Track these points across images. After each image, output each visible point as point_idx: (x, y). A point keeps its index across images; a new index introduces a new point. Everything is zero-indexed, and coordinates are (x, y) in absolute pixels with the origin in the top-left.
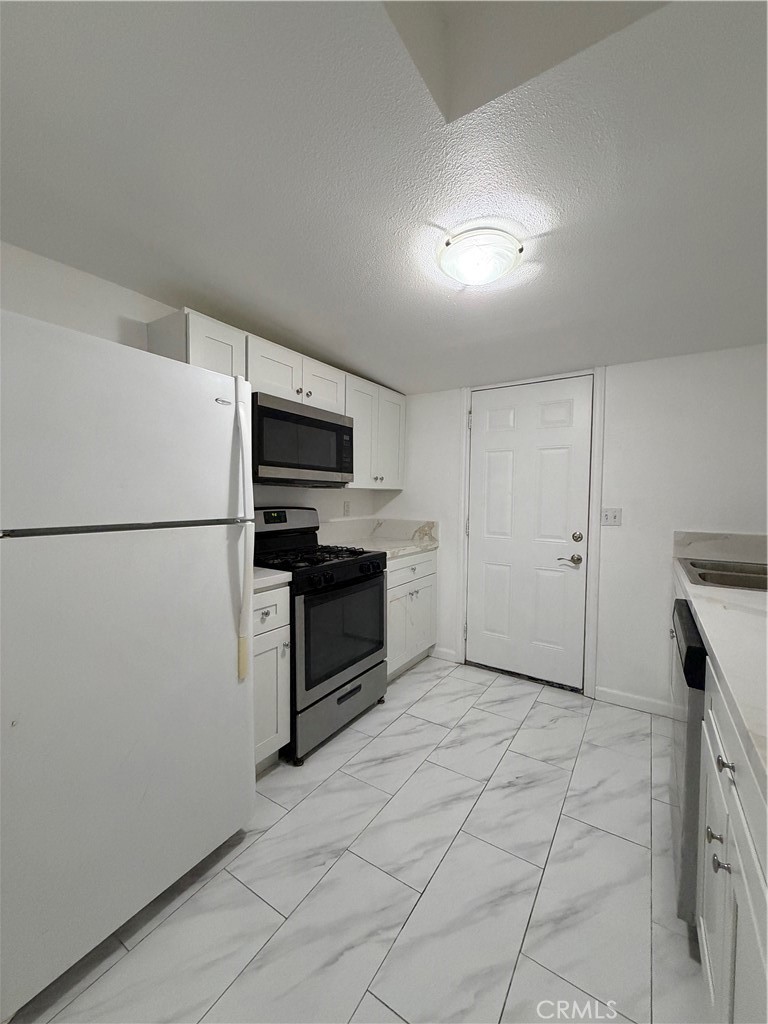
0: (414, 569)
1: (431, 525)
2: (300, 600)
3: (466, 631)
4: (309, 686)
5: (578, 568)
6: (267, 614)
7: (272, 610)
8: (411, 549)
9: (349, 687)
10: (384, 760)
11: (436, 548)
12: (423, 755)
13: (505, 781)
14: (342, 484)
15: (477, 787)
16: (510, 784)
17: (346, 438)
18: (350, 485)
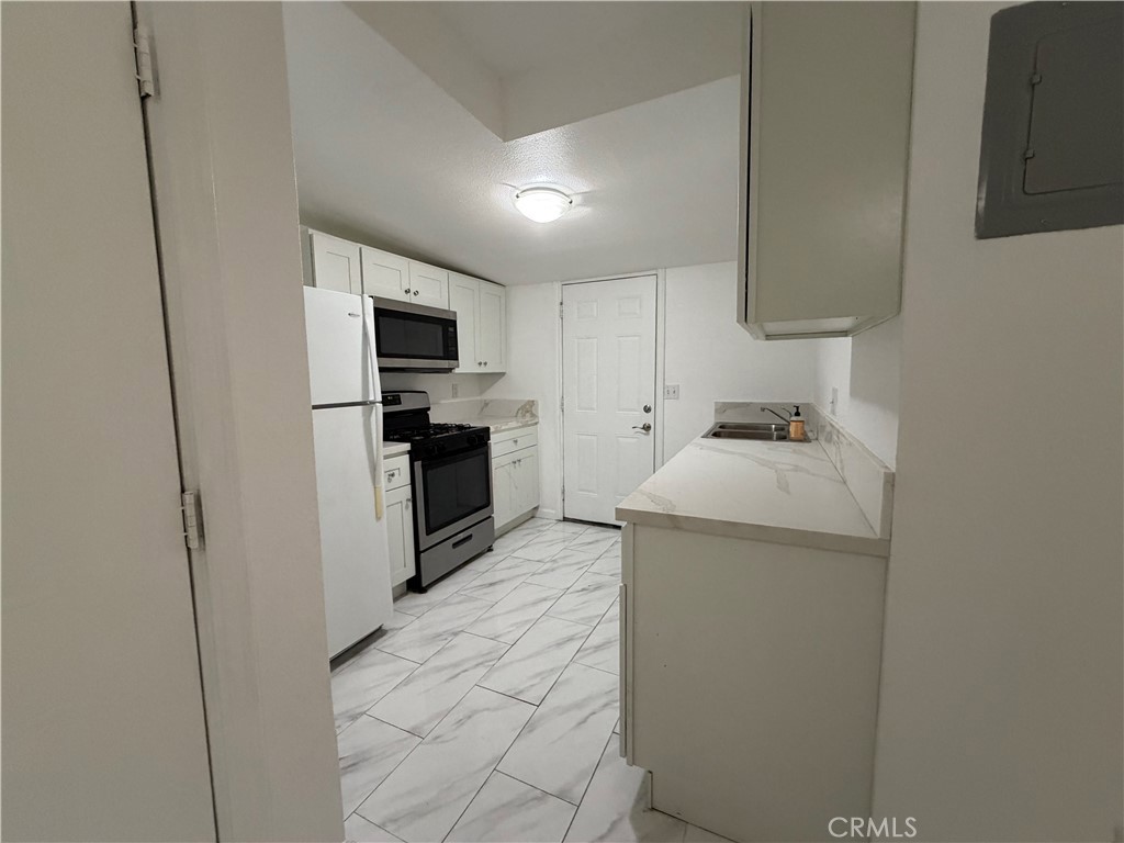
0: (516, 442)
1: (532, 403)
2: (418, 464)
3: (563, 492)
4: (429, 532)
5: (648, 434)
6: (393, 475)
7: (396, 472)
8: (513, 424)
9: (461, 536)
10: (491, 584)
11: (536, 423)
12: (522, 579)
13: (580, 588)
14: (449, 370)
15: (560, 593)
16: (583, 590)
17: (451, 329)
18: (457, 371)
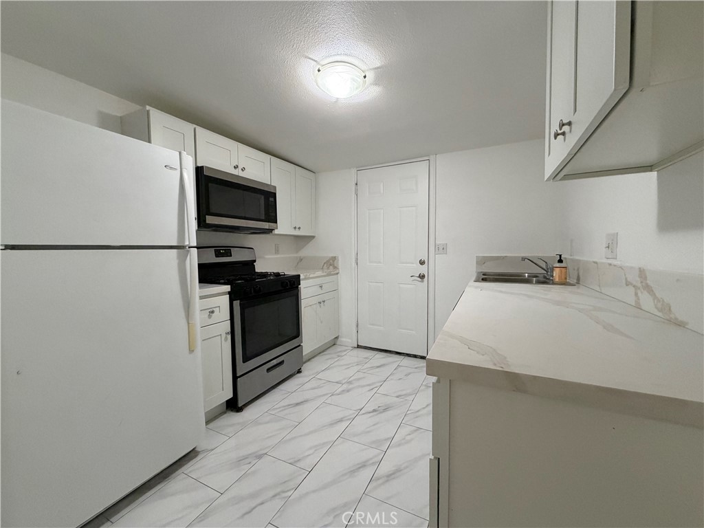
0: (321, 287)
1: (334, 259)
2: (237, 304)
3: (357, 326)
4: (245, 360)
5: (423, 282)
6: (213, 312)
7: (216, 310)
8: (319, 273)
9: (275, 362)
10: (297, 404)
11: (337, 274)
12: (323, 399)
13: (371, 409)
14: (270, 231)
15: (354, 413)
16: (374, 411)
17: (272, 199)
18: (276, 232)
